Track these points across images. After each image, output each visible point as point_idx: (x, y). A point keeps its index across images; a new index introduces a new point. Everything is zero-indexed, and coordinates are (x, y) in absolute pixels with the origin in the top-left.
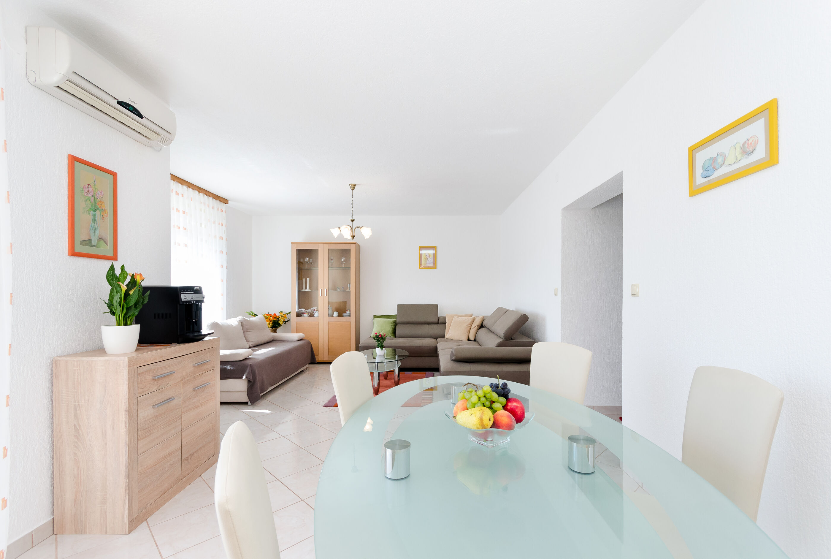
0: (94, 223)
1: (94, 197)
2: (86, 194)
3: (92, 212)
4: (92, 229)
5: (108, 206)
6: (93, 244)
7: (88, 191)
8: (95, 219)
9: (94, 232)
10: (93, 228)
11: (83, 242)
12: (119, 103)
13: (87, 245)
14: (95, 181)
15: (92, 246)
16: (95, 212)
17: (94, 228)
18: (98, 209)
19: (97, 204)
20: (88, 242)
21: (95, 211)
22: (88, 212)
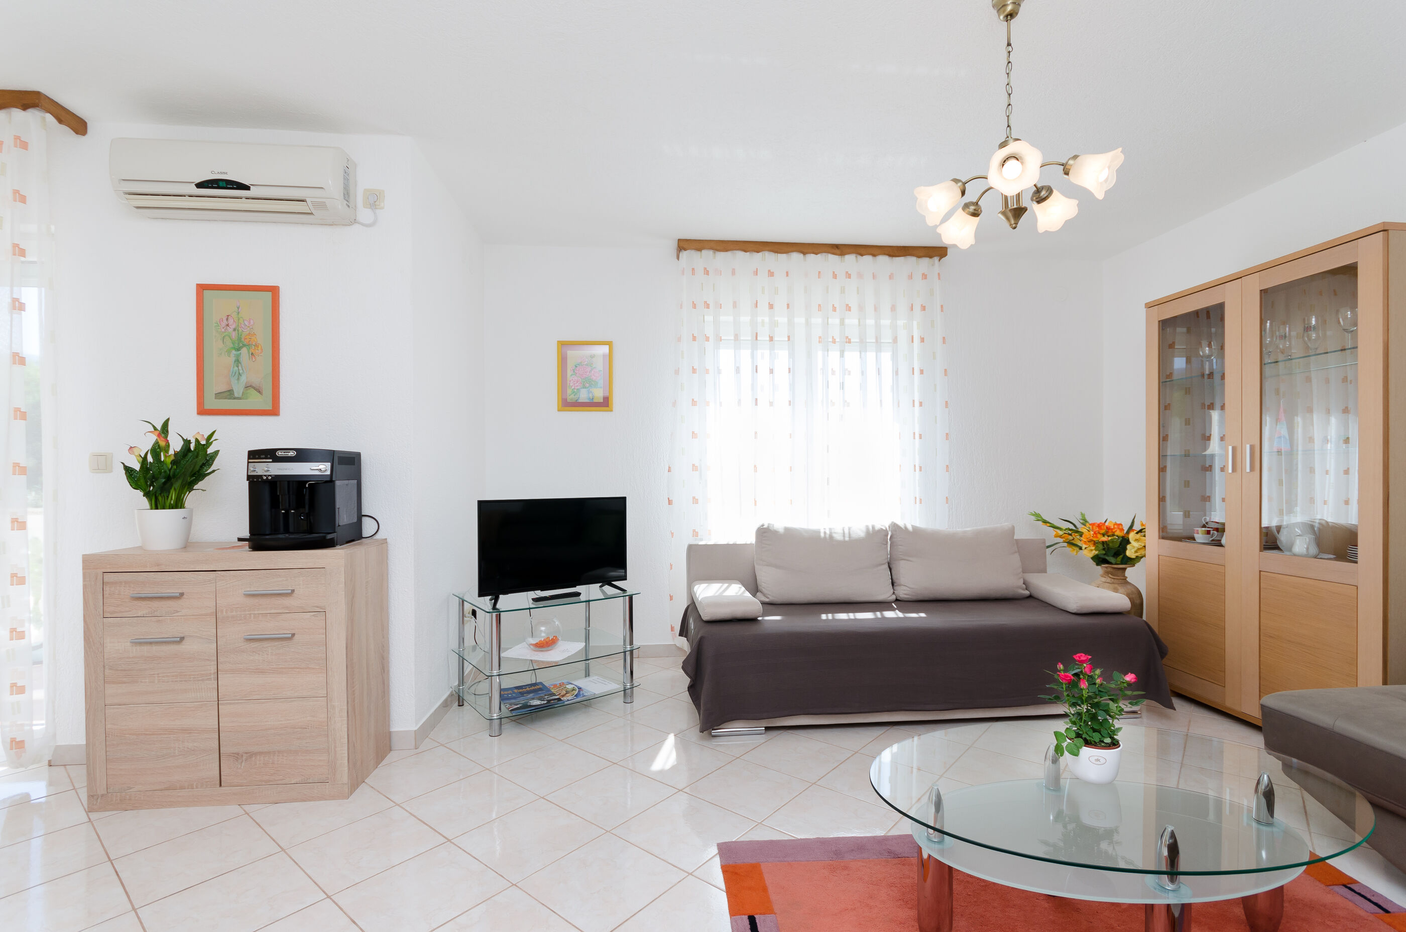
0: (238, 367)
1: (237, 331)
2: (223, 330)
3: (234, 352)
4: (233, 375)
5: (263, 338)
6: (236, 395)
7: (228, 325)
8: (238, 361)
9: (238, 379)
10: (235, 373)
11: (219, 395)
12: (200, 185)
13: (226, 398)
14: (238, 308)
15: (235, 398)
16: (240, 350)
17: (237, 373)
18: (244, 345)
19: (243, 340)
20: (229, 394)
21: (238, 349)
22: (226, 353)
